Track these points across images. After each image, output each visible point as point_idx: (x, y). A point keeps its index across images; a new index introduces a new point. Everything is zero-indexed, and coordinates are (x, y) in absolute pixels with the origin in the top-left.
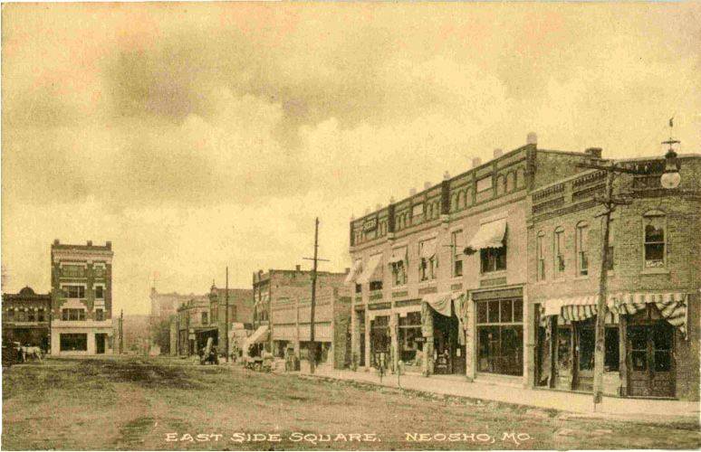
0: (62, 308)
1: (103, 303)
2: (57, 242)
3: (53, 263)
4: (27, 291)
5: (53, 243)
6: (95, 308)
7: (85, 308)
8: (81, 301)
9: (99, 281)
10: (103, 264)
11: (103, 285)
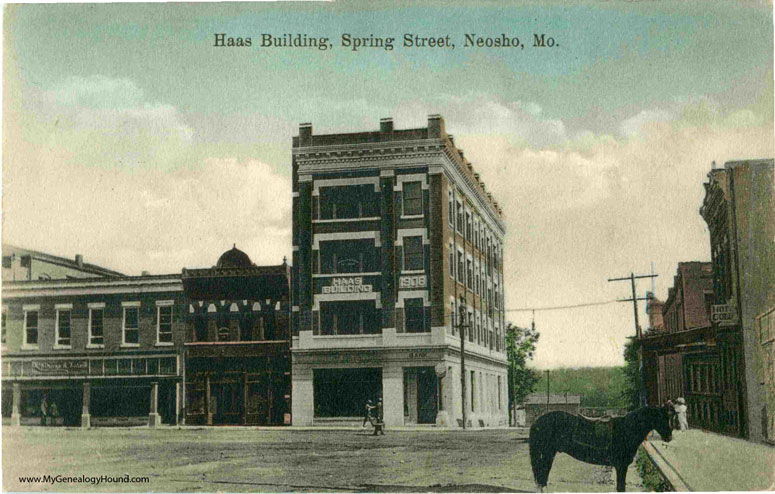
0: (318, 298)
1: (422, 280)
2: (306, 130)
3: (296, 186)
4: (234, 259)
5: (297, 133)
6: (403, 295)
7: (374, 296)
8: (366, 280)
9: (410, 224)
10: (421, 177)
11: (421, 232)
